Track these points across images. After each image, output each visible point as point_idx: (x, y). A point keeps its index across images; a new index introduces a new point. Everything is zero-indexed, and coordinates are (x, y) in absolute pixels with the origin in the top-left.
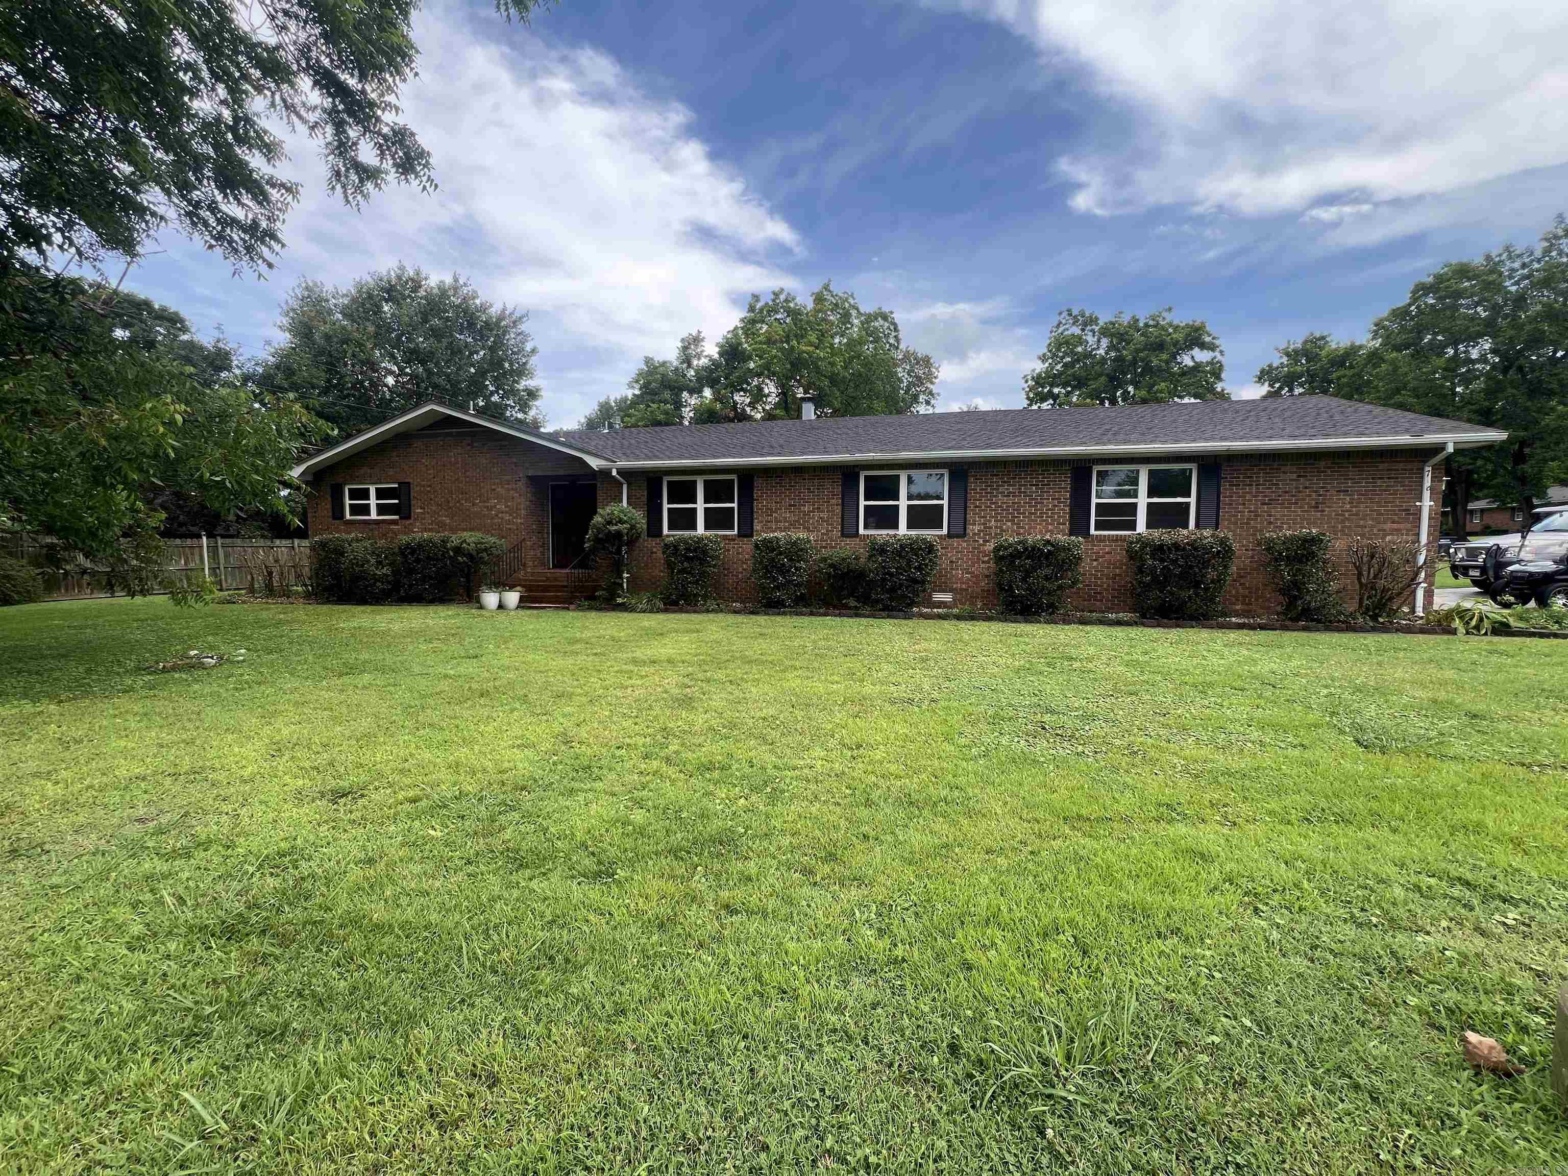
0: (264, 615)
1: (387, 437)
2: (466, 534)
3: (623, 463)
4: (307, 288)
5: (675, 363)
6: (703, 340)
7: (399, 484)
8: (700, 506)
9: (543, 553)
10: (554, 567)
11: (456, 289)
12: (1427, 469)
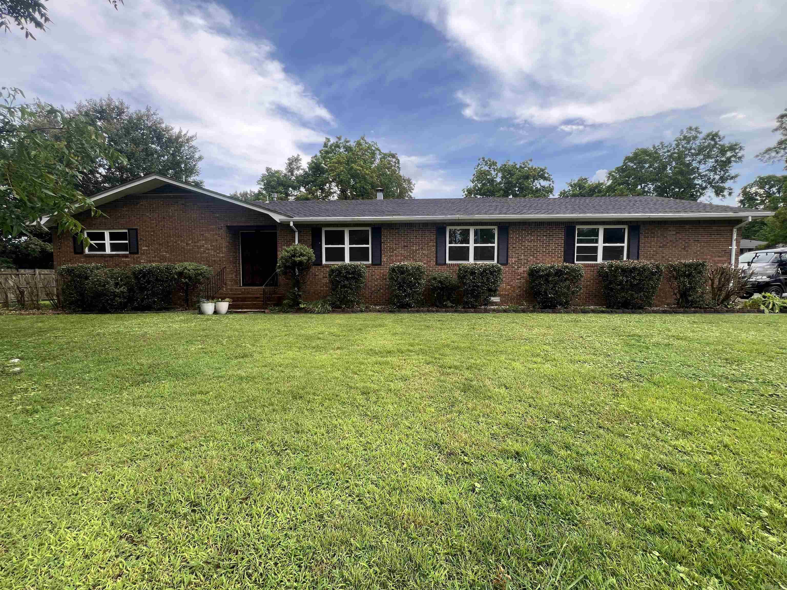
0: (23, 324)
1: (119, 197)
2: (186, 264)
3: (297, 218)
4: (39, 106)
5: (285, 172)
6: (300, 160)
7: (129, 230)
8: (347, 246)
9: (236, 276)
10: (244, 285)
11: (148, 116)
12: (735, 230)
